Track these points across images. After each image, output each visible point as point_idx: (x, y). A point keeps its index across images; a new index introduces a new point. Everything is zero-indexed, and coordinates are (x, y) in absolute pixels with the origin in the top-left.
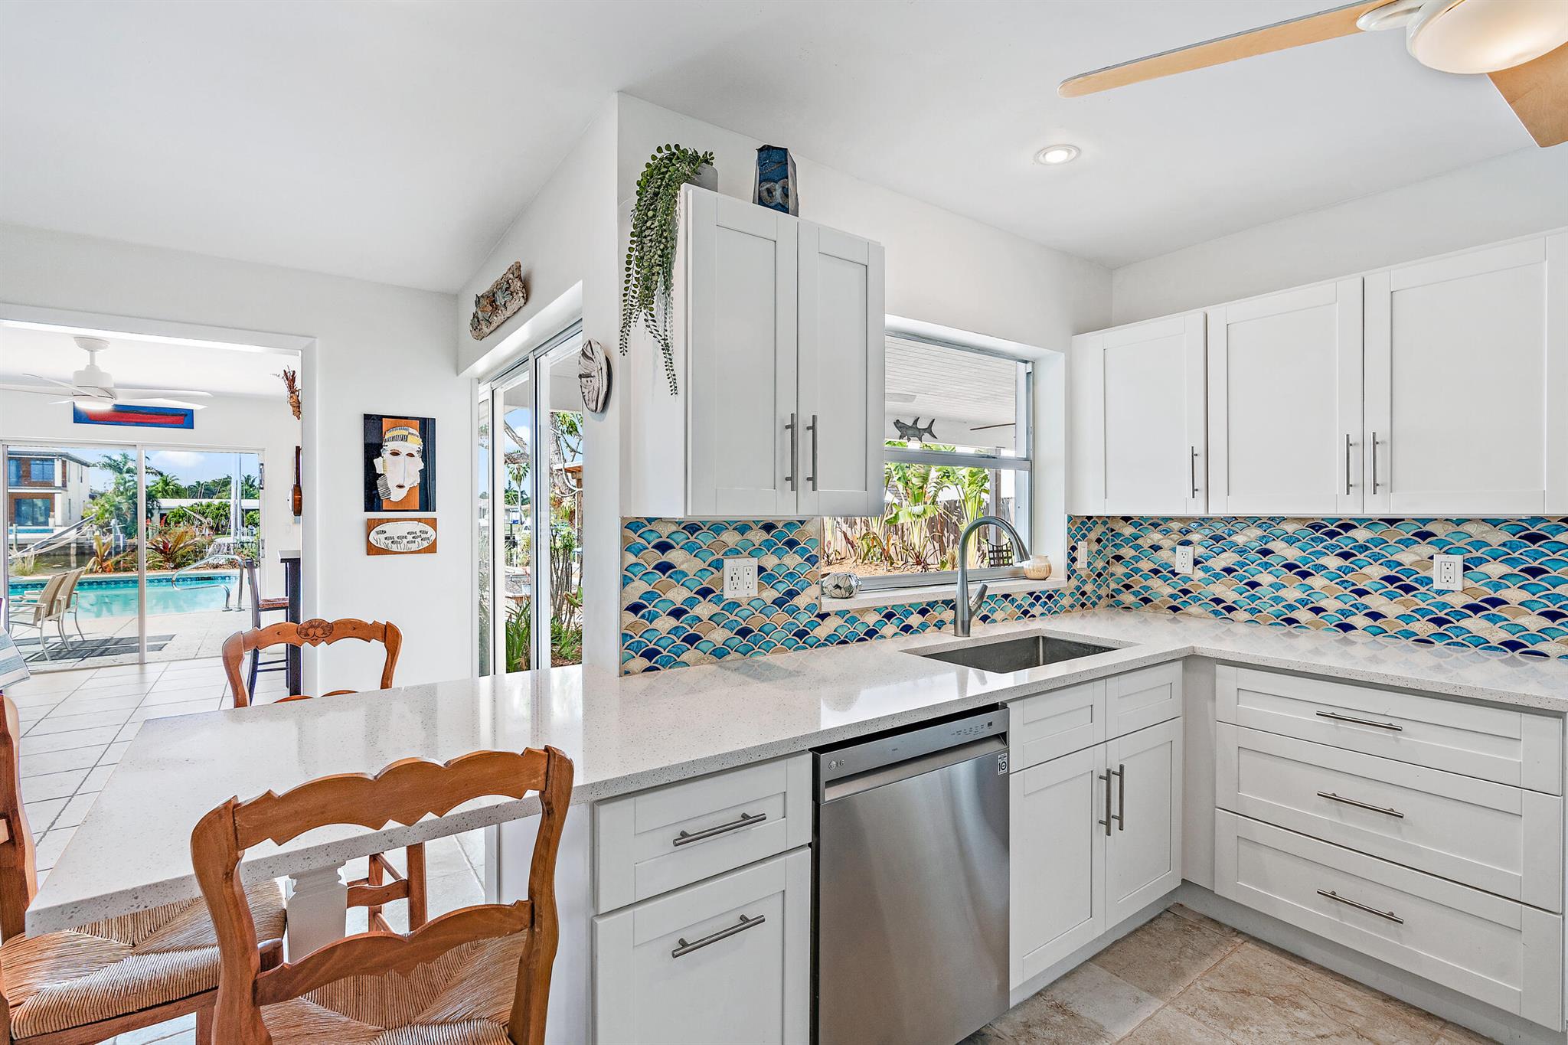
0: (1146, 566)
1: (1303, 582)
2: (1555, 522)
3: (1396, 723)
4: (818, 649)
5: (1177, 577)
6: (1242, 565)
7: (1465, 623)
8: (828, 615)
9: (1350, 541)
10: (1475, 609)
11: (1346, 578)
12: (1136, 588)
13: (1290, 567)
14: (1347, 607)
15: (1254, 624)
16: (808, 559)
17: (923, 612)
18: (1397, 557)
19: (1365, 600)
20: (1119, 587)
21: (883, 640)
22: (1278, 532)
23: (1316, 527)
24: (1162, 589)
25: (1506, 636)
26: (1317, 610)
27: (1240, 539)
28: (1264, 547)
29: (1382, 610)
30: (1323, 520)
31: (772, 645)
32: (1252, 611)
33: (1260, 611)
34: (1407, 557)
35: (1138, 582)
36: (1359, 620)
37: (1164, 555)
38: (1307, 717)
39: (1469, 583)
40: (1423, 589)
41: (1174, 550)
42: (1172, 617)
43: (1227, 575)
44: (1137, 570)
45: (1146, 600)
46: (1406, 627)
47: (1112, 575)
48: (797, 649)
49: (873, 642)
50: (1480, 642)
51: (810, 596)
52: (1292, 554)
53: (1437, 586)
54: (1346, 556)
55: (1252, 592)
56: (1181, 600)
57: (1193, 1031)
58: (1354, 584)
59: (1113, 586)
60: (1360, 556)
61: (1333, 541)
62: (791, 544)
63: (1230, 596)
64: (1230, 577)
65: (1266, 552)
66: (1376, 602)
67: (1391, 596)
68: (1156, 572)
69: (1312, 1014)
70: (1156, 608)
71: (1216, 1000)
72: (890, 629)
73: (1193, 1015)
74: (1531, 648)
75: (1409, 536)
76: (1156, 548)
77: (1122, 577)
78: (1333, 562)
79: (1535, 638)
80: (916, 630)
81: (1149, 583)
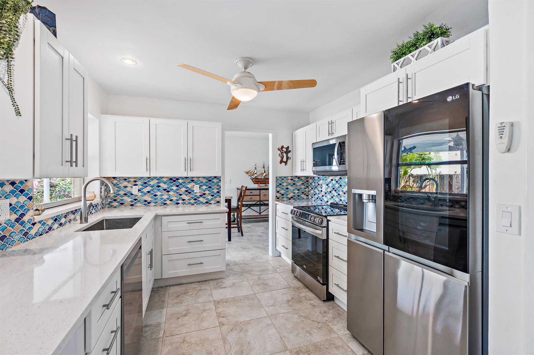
0: (122, 193)
1: (168, 193)
2: (213, 178)
3: (201, 221)
4: (32, 240)
5: (133, 195)
6: (152, 190)
7: (200, 199)
8: (36, 223)
9: (178, 182)
10: (201, 196)
11: (177, 192)
12: (118, 200)
13: (165, 190)
14: (178, 199)
15: (156, 206)
16: (29, 198)
17: (65, 217)
18: (188, 186)
19: (181, 196)
20: (112, 200)
21: (54, 231)
22: (162, 181)
23: (171, 179)
24: (128, 200)
25: (206, 201)
26: (171, 200)
27: (152, 183)
28: (158, 185)
29: (185, 198)
30: (172, 177)
31: (15, 242)
32: (155, 203)
33: (157, 202)
34: (189, 186)
35: (119, 198)
36: (180, 201)
37: (128, 189)
38: (185, 224)
39: (200, 191)
40: (192, 193)
41: (132, 187)
42: (131, 208)
43: (148, 193)
44: (118, 195)
45: (122, 204)
46: (190, 202)
47: (109, 197)
48: (24, 242)
49: (50, 232)
50: (202, 203)
51: (29, 215)
52: (165, 186)
53: (195, 192)
54: (177, 186)
55: (155, 197)
56: (134, 202)
57: (176, 309)
58: (179, 193)
59: (109, 200)
60: (180, 186)
61: (175, 183)
62: (22, 191)
63: (149, 199)
64: (149, 194)
65: (159, 186)
66: (184, 197)
67: (186, 195)
68: (125, 194)
69: (191, 292)
70: (126, 206)
71: (175, 301)
72: (56, 226)
73: (173, 307)
74: (210, 203)
75: (190, 181)
76: (126, 187)
77: (113, 197)
78: (174, 188)
79: (210, 201)
80: (64, 225)
81: (123, 198)
